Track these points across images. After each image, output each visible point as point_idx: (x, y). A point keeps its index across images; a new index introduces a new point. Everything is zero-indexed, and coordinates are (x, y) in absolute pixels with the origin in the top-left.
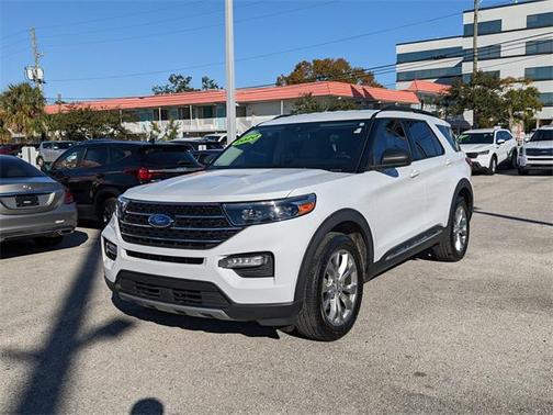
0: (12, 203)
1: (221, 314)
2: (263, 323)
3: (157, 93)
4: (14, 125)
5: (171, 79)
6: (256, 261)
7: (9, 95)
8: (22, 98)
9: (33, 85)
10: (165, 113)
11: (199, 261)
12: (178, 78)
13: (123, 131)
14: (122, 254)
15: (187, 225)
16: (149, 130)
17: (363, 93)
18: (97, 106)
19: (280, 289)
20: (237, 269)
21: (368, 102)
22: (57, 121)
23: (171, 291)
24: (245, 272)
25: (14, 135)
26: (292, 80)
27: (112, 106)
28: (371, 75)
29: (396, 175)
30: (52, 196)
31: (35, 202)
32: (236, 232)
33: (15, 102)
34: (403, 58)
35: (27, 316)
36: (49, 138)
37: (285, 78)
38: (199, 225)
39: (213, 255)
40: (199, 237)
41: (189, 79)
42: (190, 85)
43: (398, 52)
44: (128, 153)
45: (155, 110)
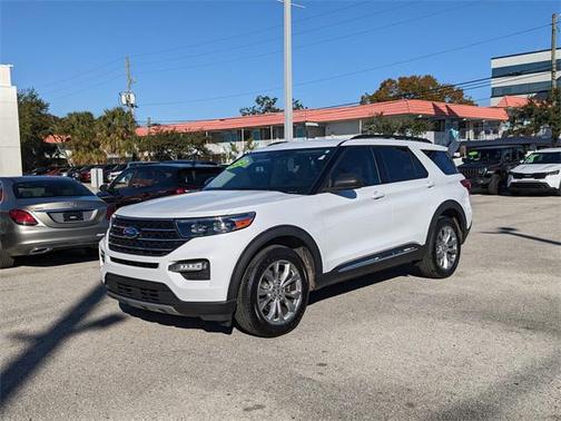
0: (60, 217)
1: (171, 309)
2: (204, 318)
3: (244, 115)
4: (108, 147)
5: (258, 101)
6: (198, 267)
7: (105, 118)
8: (116, 121)
9: (126, 110)
10: (248, 134)
11: (155, 266)
12: (264, 99)
13: (205, 151)
14: (108, 259)
15: (149, 236)
16: (228, 150)
17: (446, 111)
18: (181, 129)
19: (215, 290)
20: (183, 273)
21: (452, 120)
22: (146, 143)
23: (139, 290)
24: (189, 275)
25: (109, 156)
26: (377, 98)
27: (195, 128)
28: (460, 92)
29: (354, 196)
30: (95, 212)
31: (80, 217)
32: (184, 242)
33: (110, 125)
34: (498, 73)
35: (48, 310)
36: (139, 160)
37: (370, 97)
38: (157, 236)
39: (165, 261)
40: (156, 247)
41: (275, 100)
42: (276, 106)
43: (493, 67)
44: (169, 175)
45: (239, 131)
